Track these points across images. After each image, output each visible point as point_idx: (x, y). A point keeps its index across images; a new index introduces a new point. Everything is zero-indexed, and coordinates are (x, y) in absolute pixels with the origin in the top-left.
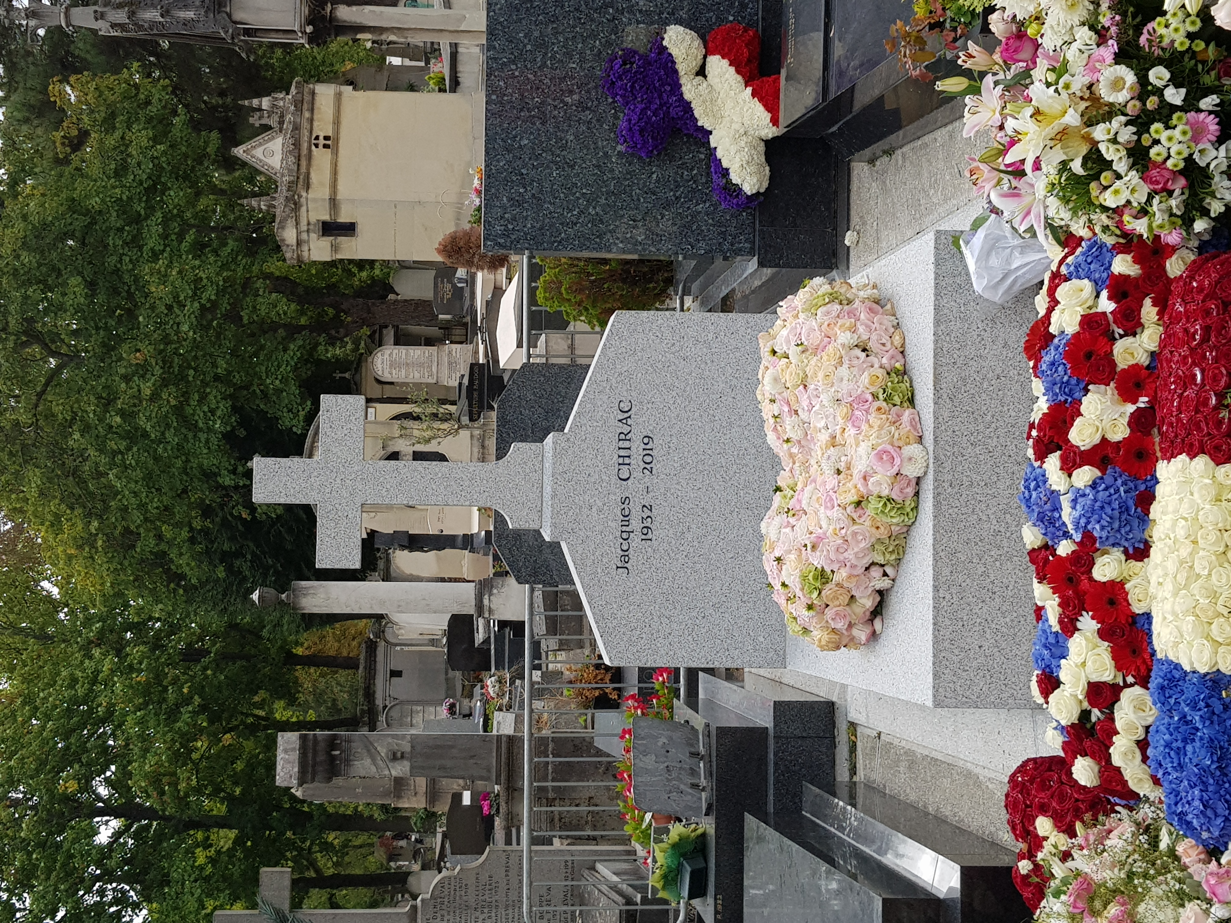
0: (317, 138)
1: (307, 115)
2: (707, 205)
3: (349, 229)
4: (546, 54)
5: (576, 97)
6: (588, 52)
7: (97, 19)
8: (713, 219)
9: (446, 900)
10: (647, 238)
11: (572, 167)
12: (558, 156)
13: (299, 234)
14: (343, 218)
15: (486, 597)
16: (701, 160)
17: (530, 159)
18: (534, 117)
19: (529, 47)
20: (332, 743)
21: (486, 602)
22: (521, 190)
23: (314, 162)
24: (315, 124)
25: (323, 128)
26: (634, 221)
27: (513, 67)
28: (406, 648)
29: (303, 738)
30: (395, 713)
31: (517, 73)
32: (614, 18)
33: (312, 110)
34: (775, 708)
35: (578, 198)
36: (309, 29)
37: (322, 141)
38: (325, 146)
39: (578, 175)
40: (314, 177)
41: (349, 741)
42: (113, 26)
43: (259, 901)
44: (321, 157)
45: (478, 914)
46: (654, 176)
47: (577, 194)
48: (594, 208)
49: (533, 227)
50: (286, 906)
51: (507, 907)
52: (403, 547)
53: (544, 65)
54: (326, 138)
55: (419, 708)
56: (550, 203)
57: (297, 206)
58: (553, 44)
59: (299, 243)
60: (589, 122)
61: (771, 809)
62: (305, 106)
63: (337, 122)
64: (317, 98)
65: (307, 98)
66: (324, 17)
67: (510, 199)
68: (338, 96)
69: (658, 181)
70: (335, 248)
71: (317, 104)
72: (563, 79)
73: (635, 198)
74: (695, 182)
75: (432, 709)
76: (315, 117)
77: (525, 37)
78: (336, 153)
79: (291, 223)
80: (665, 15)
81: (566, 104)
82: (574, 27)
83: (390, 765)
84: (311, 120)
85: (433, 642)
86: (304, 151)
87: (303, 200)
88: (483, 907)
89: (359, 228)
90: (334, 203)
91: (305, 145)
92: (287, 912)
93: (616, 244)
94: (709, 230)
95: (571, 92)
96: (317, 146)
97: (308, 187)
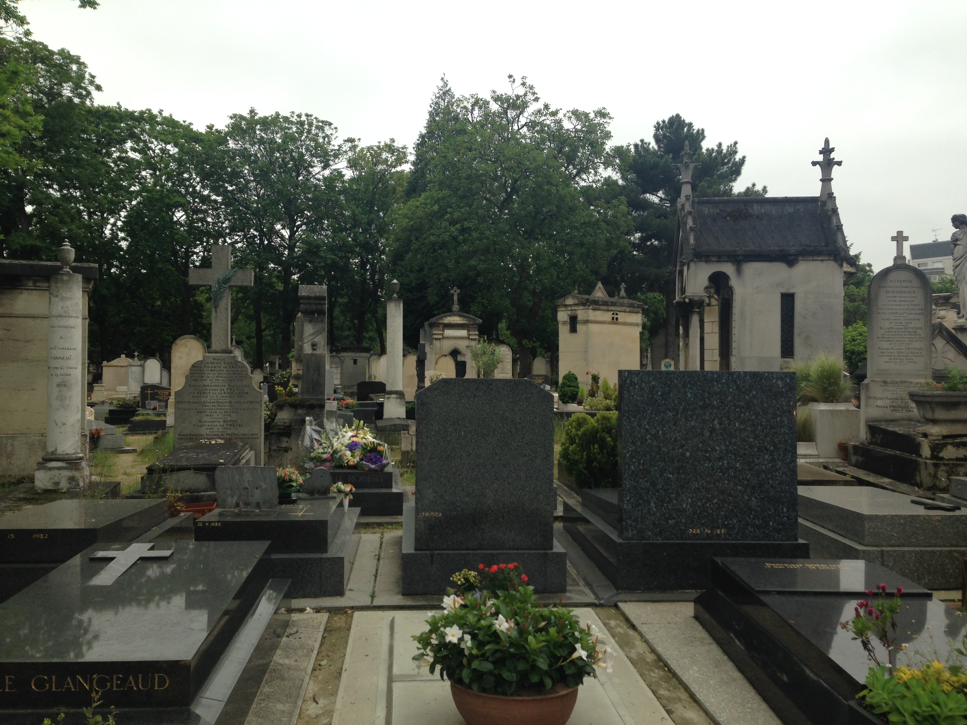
0: (617, 314)
1: (628, 310)
2: (654, 509)
3: (573, 330)
4: (743, 408)
5: (718, 427)
6: (746, 434)
7: (686, 196)
8: (646, 513)
9: (235, 369)
10: (633, 472)
11: (675, 424)
12: (681, 416)
13: (570, 305)
14: (579, 327)
15: (395, 396)
16: (682, 505)
17: (679, 398)
18: (705, 400)
19: (747, 397)
20: (321, 313)
21: (393, 396)
22: (659, 393)
23: (605, 313)
24: (623, 313)
25: (622, 317)
26: (643, 463)
27: (735, 388)
28: (367, 366)
29: (323, 298)
30: (337, 359)
31: (731, 390)
32: (767, 450)
33: (630, 312)
34: (339, 558)
35: (656, 428)
36: (687, 300)
37: (615, 316)
38: (613, 318)
39: (670, 428)
40: (598, 313)
41: (322, 321)
42: (683, 205)
43: (235, 269)
44: (608, 316)
45: (227, 387)
46: (671, 476)
47: (658, 428)
48: (650, 439)
49: (637, 400)
50: (232, 283)
51: (230, 402)
52: (418, 358)
53: (737, 407)
54: (617, 319)
55: (339, 371)
56: (652, 410)
57: (584, 304)
58: (750, 412)
59: (566, 306)
60: (703, 435)
61: (273, 556)
62: (632, 309)
63: (624, 324)
64: (635, 315)
65: (636, 310)
66: (693, 308)
67: (654, 386)
68: (637, 325)
69: (669, 478)
70: (564, 323)
71: (632, 314)
72: (728, 418)
73: (657, 464)
74: (668, 501)
75: (339, 377)
76: (627, 314)
77: (753, 395)
78: (610, 323)
79: (576, 301)
80: (771, 482)
81: (713, 420)
82: (761, 425)
83: (310, 343)
84: (625, 312)
85: (370, 377)
86: (610, 308)
87: (587, 307)
88: (231, 389)
89: (574, 335)
90: (587, 322)
91: (613, 308)
92: (229, 284)
93: (629, 451)
94: (639, 510)
95: (720, 423)
96: (613, 314)
97: (594, 309)
